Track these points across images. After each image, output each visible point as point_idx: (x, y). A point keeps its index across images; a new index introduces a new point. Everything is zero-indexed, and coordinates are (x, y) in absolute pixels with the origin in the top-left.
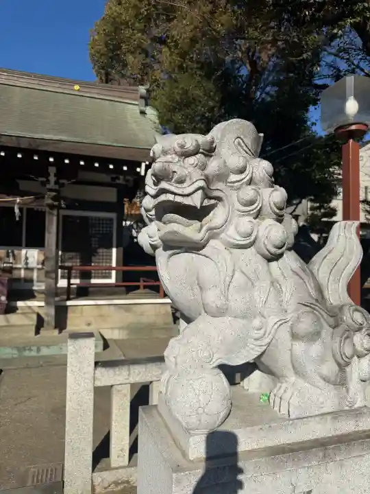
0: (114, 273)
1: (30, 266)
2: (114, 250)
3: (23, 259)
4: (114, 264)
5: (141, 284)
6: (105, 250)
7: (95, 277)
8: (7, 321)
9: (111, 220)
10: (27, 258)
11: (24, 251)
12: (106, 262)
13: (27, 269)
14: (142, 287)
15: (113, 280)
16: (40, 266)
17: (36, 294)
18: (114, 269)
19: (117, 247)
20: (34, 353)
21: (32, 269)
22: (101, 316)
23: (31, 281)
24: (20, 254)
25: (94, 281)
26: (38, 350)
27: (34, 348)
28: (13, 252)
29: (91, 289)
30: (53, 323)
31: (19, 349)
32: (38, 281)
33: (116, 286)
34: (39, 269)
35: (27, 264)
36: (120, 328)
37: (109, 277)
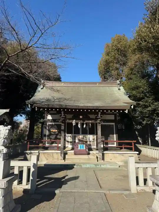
0: (115, 143)
1: (90, 140)
2: (115, 135)
3: (88, 138)
4: (115, 140)
5: (123, 147)
6: (112, 135)
7: (110, 144)
8: (89, 157)
9: (113, 125)
10: (89, 138)
11: (88, 136)
12: (112, 139)
13: (89, 141)
14: (123, 148)
15: (115, 145)
16: (93, 140)
17: (93, 149)
18: (115, 141)
19: (116, 134)
20: (99, 167)
21: (91, 141)
22: (114, 157)
23: (91, 145)
24: (87, 137)
25: (109, 145)
26: (101, 166)
27: (99, 165)
28: (85, 136)
29: (108, 148)
30: (102, 158)
31: (95, 165)
32: (93, 145)
33: (117, 147)
34: (93, 141)
35: (89, 140)
36: (121, 161)
37: (114, 144)
